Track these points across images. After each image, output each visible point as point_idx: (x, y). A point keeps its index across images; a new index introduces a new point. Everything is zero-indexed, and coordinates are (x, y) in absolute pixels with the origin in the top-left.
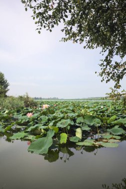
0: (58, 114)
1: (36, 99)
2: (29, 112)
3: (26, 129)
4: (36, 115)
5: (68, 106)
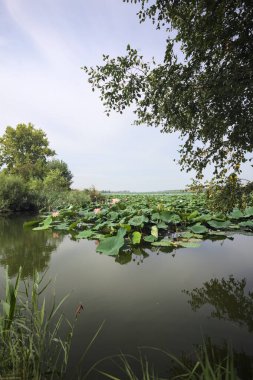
0: (130, 210)
1: (103, 192)
2: (96, 207)
3: (93, 226)
4: (104, 210)
5: (140, 201)
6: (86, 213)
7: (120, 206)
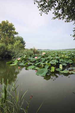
0: (50, 57)
1: (38, 50)
2: (36, 56)
3: (34, 64)
4: (39, 58)
5: (54, 53)
6: (31, 59)
7: (46, 56)
